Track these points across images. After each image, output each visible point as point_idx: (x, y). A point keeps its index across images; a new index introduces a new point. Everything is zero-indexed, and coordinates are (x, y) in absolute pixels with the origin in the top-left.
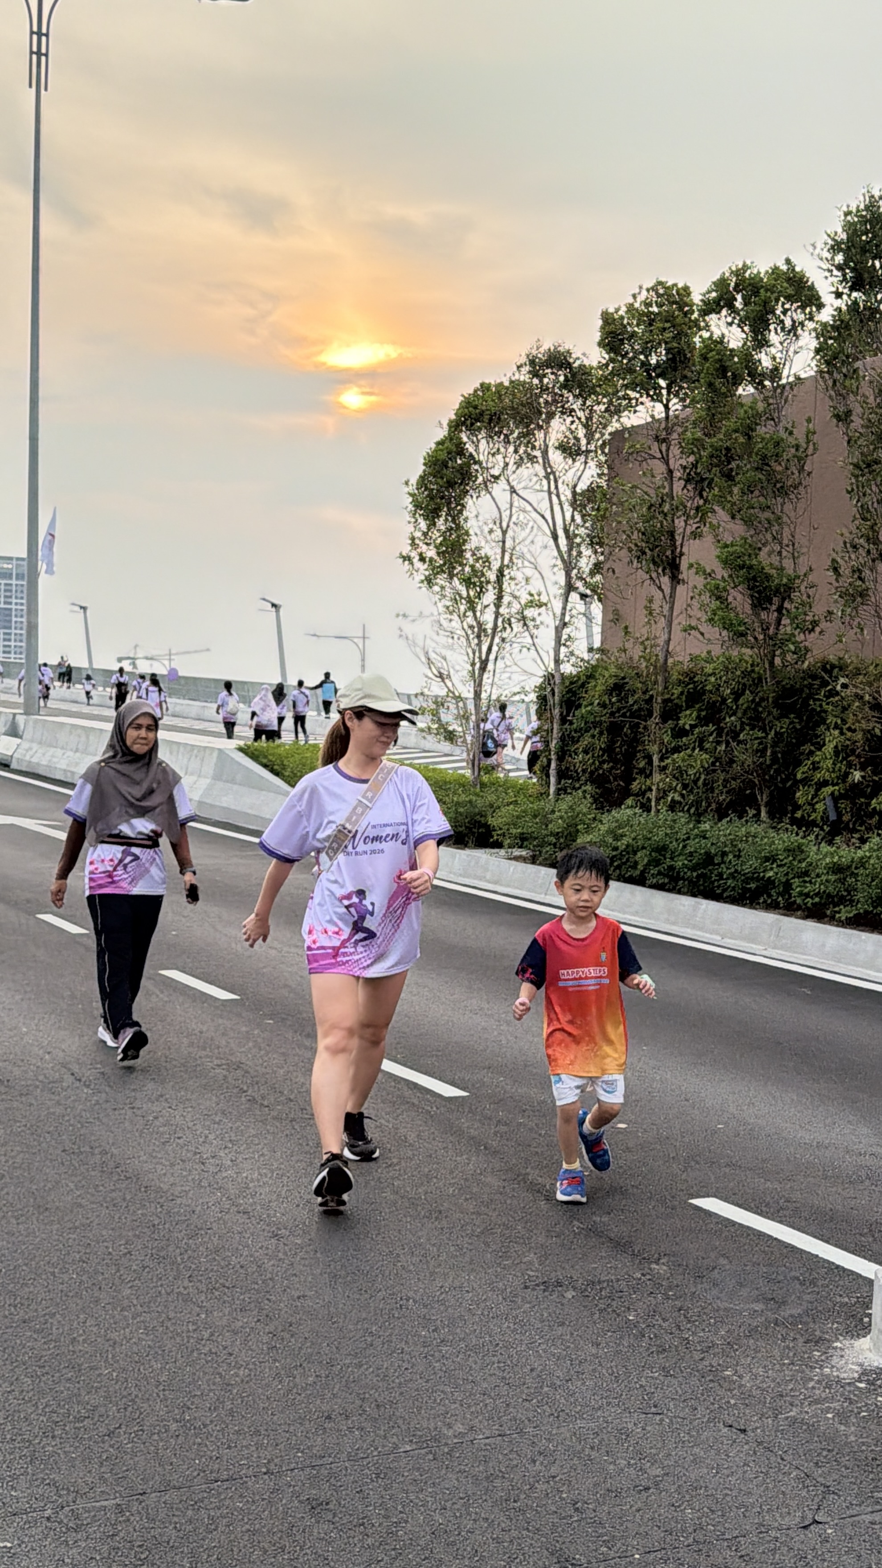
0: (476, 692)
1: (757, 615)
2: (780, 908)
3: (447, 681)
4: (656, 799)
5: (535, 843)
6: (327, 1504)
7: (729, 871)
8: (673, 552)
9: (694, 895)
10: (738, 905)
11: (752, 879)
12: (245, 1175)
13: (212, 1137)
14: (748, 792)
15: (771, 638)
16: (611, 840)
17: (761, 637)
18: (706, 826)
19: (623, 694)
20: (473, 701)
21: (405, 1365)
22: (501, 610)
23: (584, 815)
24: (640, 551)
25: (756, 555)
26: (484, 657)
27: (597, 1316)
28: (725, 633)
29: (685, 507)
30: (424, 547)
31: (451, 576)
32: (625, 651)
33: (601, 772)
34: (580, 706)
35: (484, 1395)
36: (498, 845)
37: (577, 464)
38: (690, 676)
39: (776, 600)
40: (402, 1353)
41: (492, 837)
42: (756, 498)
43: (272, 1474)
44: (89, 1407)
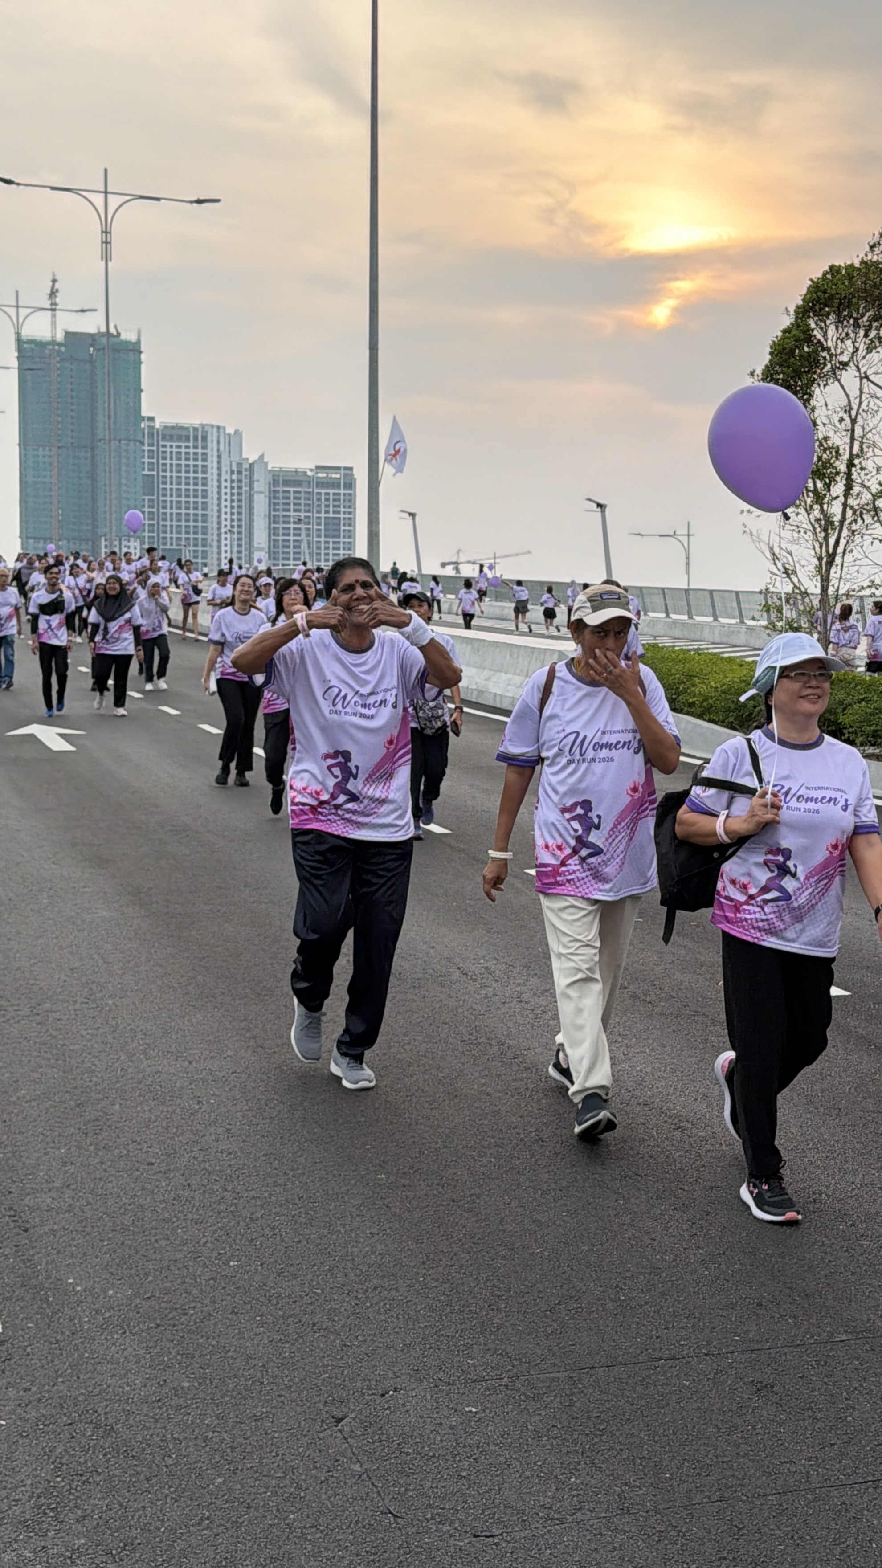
0: (822, 587)
3: (792, 577)
6: (772, 1387)
26: (831, 551)
43: (713, 1355)
44: (526, 1283)
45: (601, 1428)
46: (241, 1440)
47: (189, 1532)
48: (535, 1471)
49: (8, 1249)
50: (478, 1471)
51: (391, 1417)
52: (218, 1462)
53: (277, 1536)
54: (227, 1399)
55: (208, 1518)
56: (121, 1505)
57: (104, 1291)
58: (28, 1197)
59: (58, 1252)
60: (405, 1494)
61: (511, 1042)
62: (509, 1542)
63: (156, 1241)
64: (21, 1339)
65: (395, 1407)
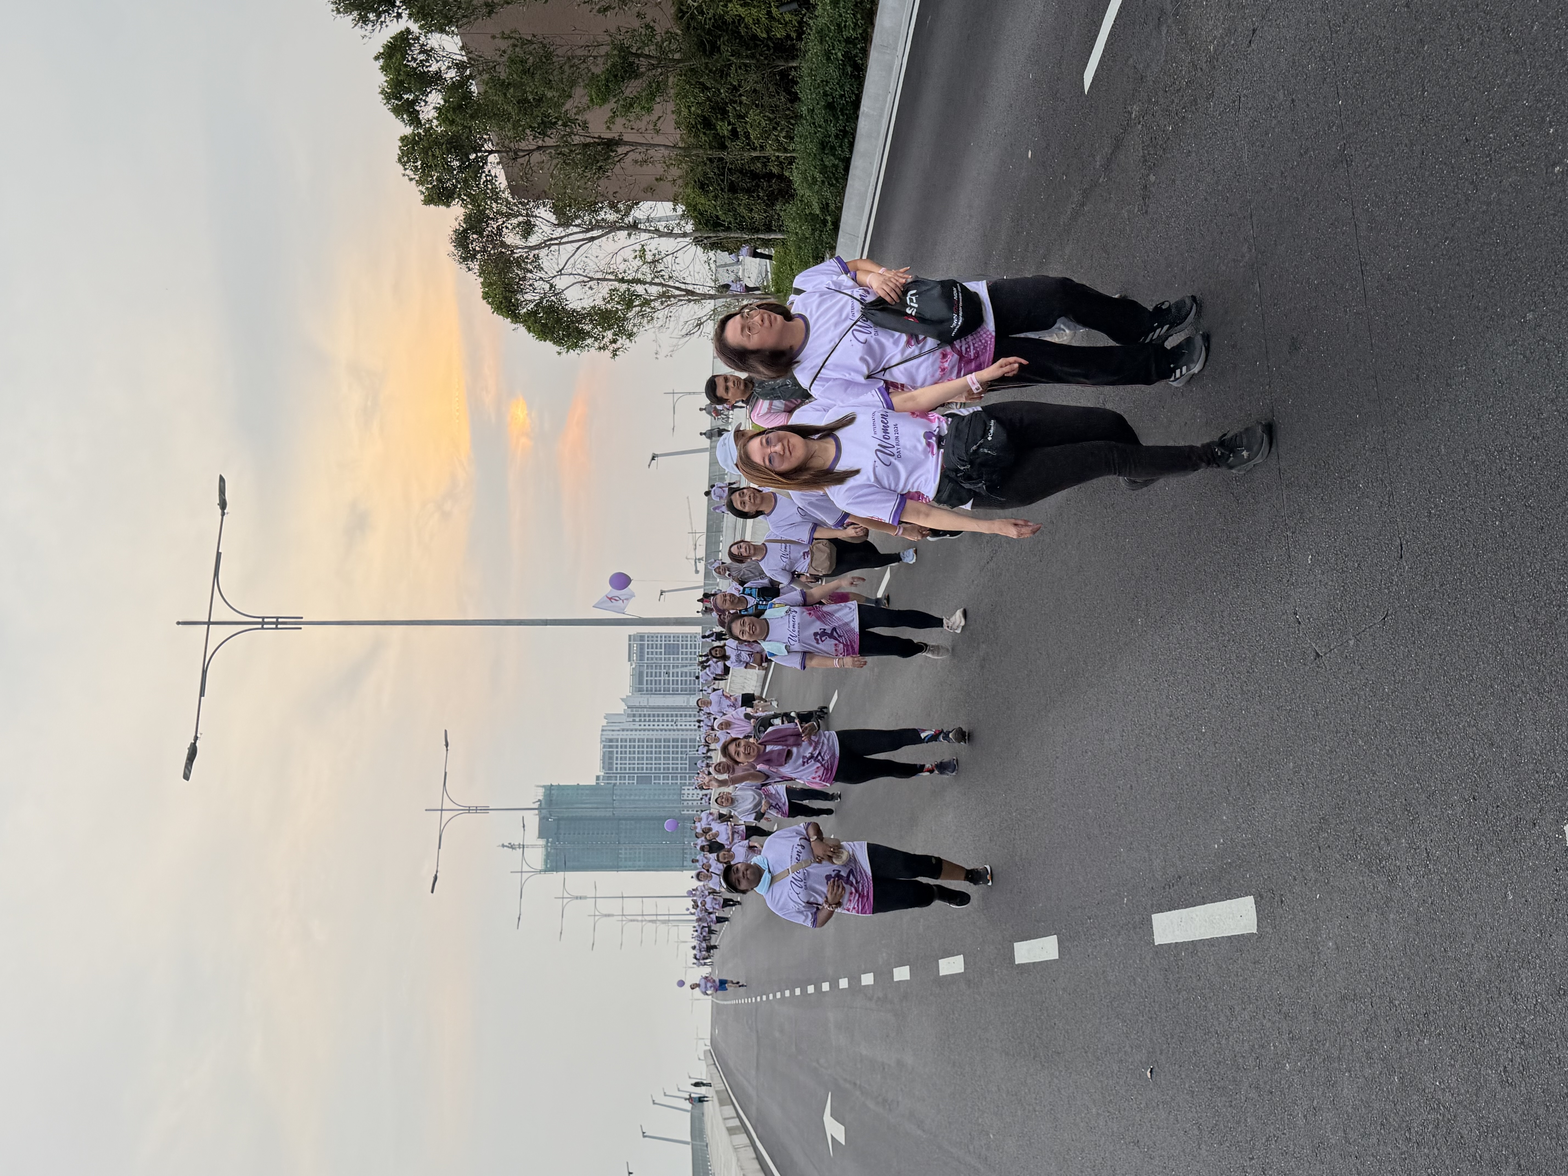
0: (710, 298)
1: (643, 74)
2: (866, 47)
3: (702, 321)
4: (784, 152)
5: (820, 247)
6: (1293, 339)
7: (838, 89)
8: (599, 144)
9: (857, 117)
10: (864, 81)
11: (843, 69)
14: (778, 78)
15: (659, 63)
16: (817, 187)
17: (659, 70)
18: (804, 109)
19: (707, 182)
22: (648, 280)
23: (798, 209)
24: (599, 170)
25: (598, 76)
26: (684, 293)
27: (1168, 155)
28: (657, 100)
29: (564, 135)
30: (605, 340)
31: (625, 319)
32: (674, 180)
33: (766, 198)
34: (717, 216)
37: (537, 223)
38: (691, 128)
39: (631, 59)
42: (555, 77)
44: (1217, 517)
45: (1323, 464)
46: (1332, 725)
47: (1397, 764)
48: (1354, 513)
49: (1194, 891)
50: (1354, 555)
51: (1315, 617)
52: (1348, 743)
53: (1401, 701)
54: (1301, 735)
55: (1388, 751)
56: (1378, 813)
57: (1223, 822)
58: (1156, 875)
59: (1195, 854)
60: (1370, 608)
62: (1406, 533)
63: (1187, 785)
64: (1258, 883)
65: (1309, 614)
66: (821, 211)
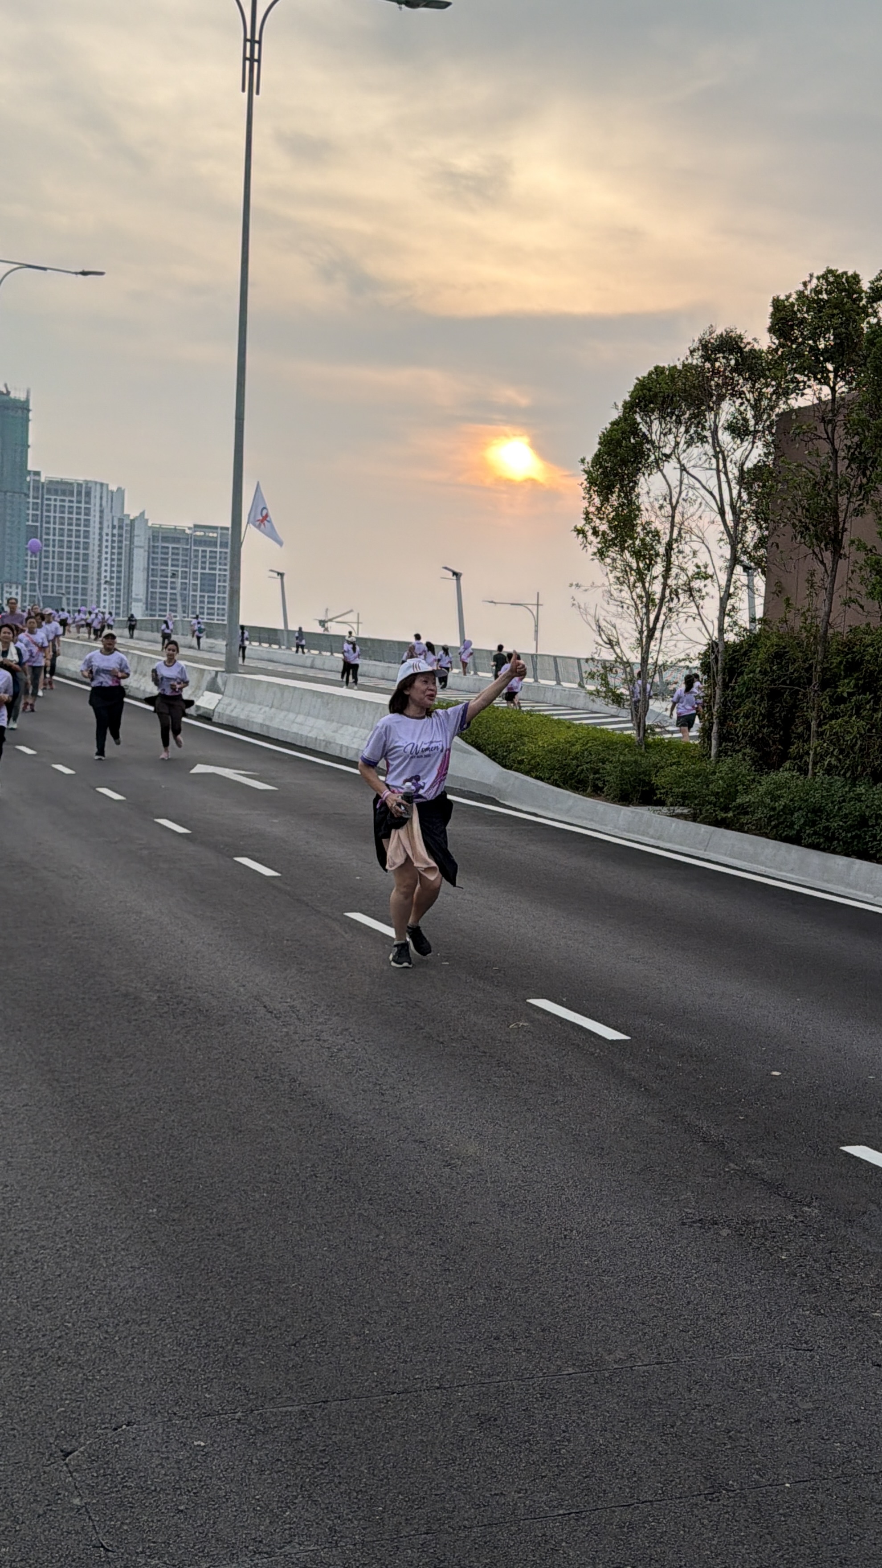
0: (643, 658)
3: (616, 648)
4: (814, 762)
5: (696, 802)
6: (495, 1420)
8: (835, 528)
9: (848, 855)
12: (421, 1106)
13: (390, 1070)
16: (768, 801)
18: (863, 789)
19: (783, 663)
20: (639, 666)
21: (569, 1292)
22: (669, 582)
23: (743, 776)
24: (804, 526)
26: (651, 625)
27: (750, 1255)
29: (849, 485)
30: (598, 521)
31: (623, 549)
32: (786, 621)
33: (760, 735)
34: (742, 673)
35: (643, 1324)
36: (661, 803)
37: (745, 444)
38: (849, 646)
40: (566, 1280)
41: (656, 795)
43: (445, 1388)
44: (277, 1317)
45: (325, 1461)
50: (196, 1504)
51: (119, 1451)
60: (120, 1527)
61: (302, 1081)
65: (125, 1441)
66: (740, 805)
